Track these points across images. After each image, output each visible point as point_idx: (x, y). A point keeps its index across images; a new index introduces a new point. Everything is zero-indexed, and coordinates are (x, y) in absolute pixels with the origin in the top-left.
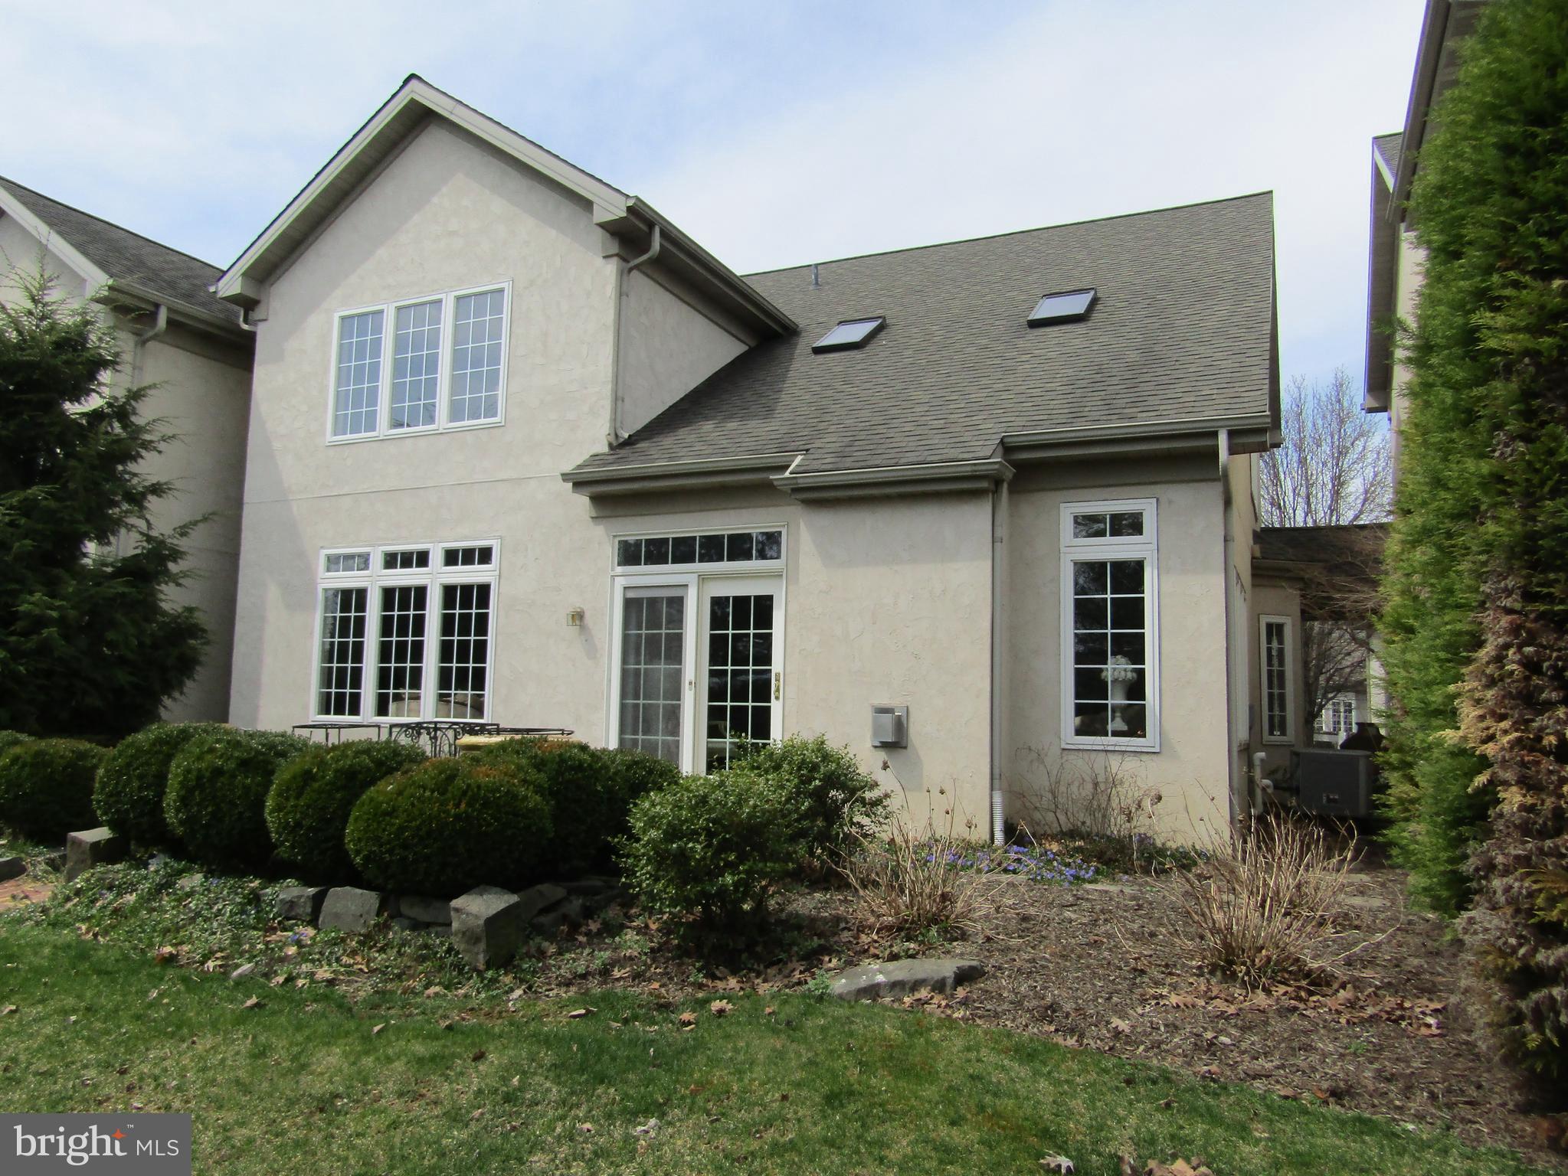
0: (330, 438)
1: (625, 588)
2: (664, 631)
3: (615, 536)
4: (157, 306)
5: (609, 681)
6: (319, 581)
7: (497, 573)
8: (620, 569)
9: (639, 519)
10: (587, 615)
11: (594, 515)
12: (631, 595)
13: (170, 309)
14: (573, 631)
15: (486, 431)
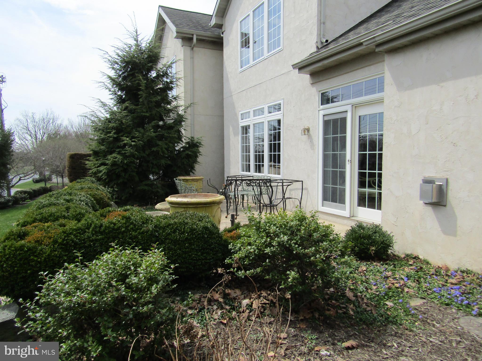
0: (240, 70)
1: (324, 115)
2: (339, 135)
3: (319, 91)
4: (193, 35)
5: (318, 160)
6: (240, 124)
7: (282, 114)
8: (322, 107)
9: (328, 81)
10: (311, 130)
11: (312, 83)
12: (326, 118)
13: (197, 35)
14: (305, 137)
15: (277, 54)
